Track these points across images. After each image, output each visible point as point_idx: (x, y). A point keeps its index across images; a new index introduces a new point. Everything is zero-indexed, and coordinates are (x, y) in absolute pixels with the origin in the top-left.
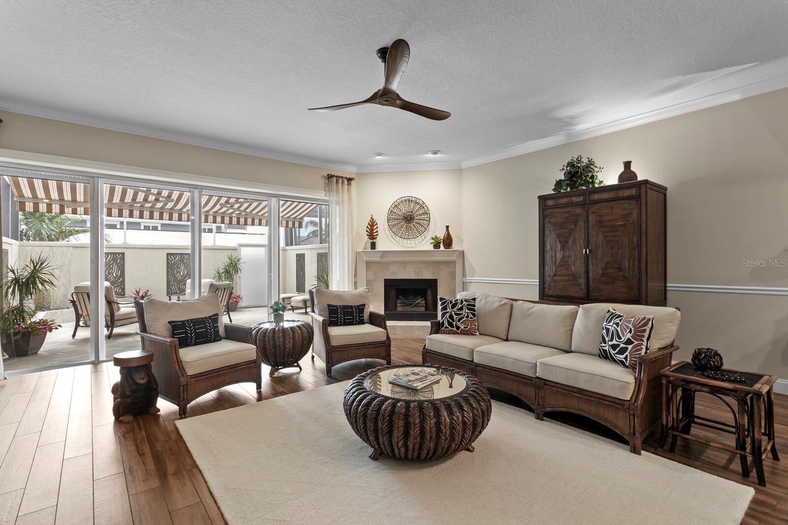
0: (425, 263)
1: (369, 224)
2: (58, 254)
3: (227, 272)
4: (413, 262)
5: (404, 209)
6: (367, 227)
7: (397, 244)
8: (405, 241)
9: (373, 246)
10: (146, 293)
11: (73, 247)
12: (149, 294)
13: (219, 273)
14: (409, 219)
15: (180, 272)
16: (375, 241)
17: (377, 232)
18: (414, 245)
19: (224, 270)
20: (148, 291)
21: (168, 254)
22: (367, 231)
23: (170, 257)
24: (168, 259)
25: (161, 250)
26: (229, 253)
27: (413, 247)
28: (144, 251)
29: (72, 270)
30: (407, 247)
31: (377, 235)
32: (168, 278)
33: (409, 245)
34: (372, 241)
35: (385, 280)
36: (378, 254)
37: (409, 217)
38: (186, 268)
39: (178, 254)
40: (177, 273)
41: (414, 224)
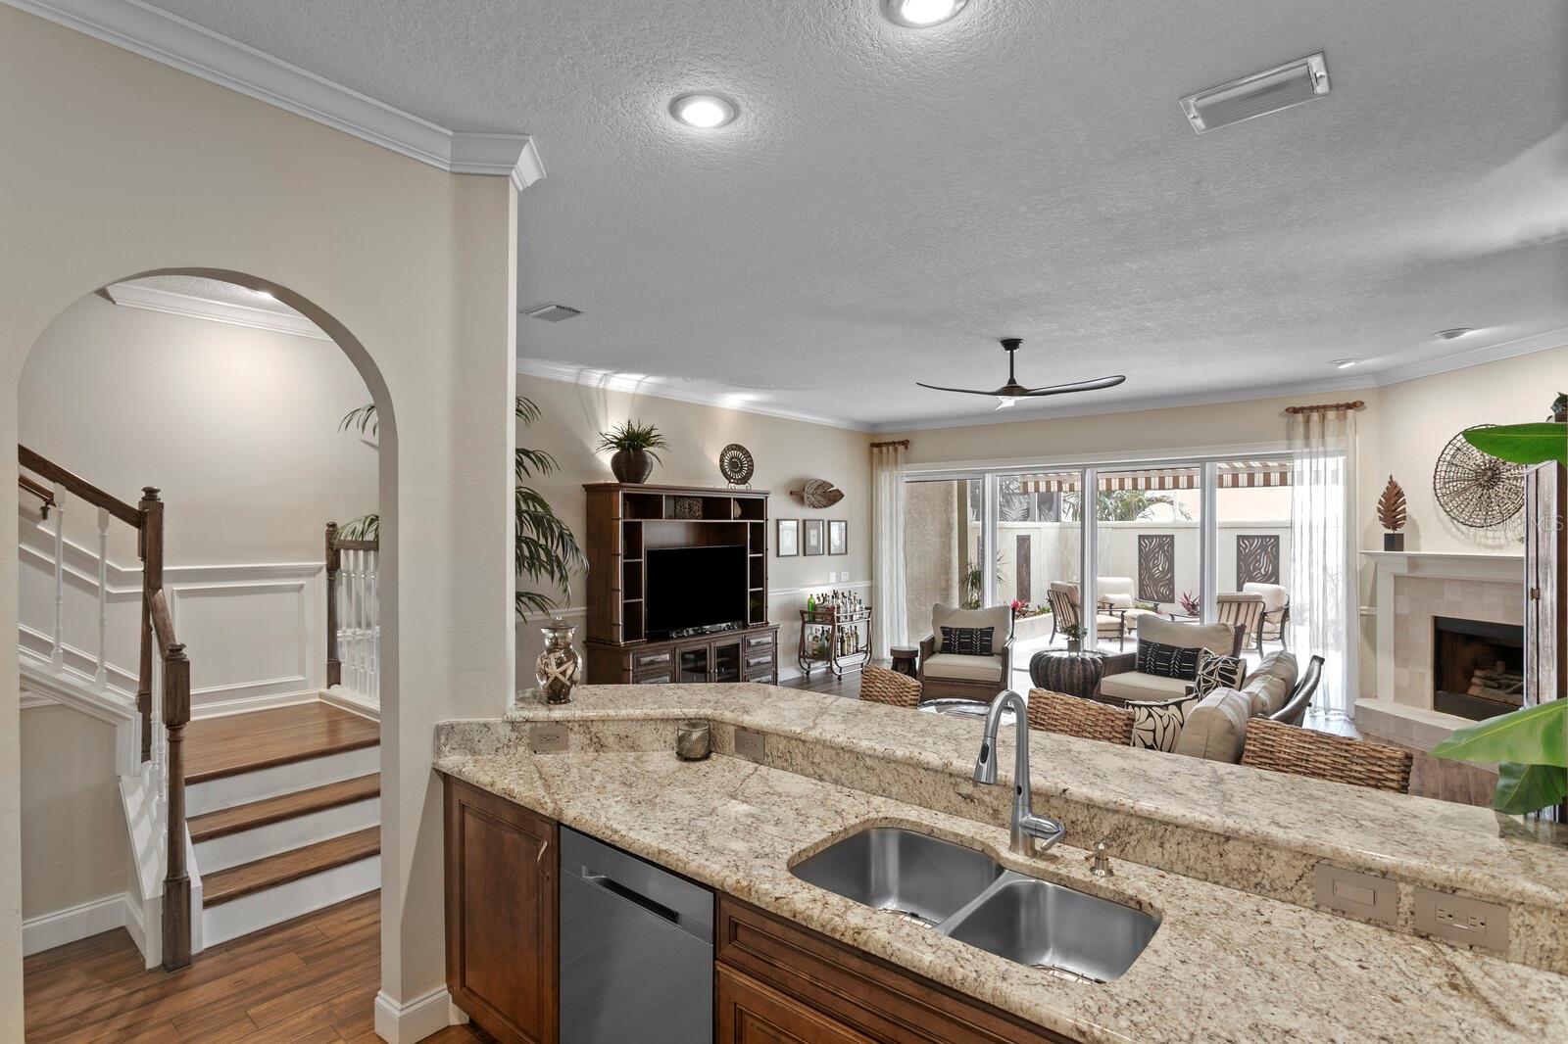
1: (1380, 502)
5: (1478, 454)
7: (1463, 537)
8: (1481, 532)
14: (1489, 476)
15: (1260, 569)
16: (1399, 531)
17: (1404, 510)
18: (1503, 541)
21: (1239, 537)
22: (1379, 511)
23: (1242, 542)
24: (1239, 545)
25: (1228, 531)
30: (1481, 548)
31: (1404, 518)
33: (1490, 542)
34: (1391, 532)
35: (1434, 618)
36: (1414, 562)
37: (1490, 473)
38: (1271, 562)
39: (1256, 536)
40: (1255, 569)
41: (1500, 488)
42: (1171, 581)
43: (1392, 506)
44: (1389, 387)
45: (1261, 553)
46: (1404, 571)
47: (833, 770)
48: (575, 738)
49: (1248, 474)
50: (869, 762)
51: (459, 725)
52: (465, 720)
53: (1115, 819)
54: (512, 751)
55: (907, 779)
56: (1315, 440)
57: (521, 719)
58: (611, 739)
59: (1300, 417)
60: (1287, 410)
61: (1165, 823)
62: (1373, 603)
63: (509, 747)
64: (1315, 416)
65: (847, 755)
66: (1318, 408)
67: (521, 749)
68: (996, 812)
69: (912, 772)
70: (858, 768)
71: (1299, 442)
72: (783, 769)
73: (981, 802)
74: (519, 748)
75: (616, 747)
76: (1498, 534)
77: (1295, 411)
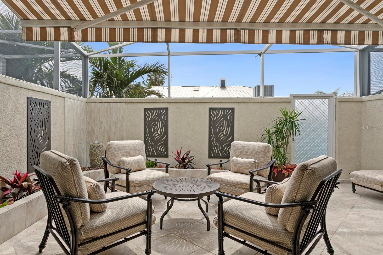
2: (113, 110)
3: (279, 131)
10: (187, 155)
11: (125, 103)
12: (189, 156)
13: (269, 133)
15: (223, 131)
19: (276, 130)
20: (189, 152)
21: (210, 109)
23: (213, 112)
24: (210, 115)
25: (203, 104)
26: (283, 106)
28: (187, 105)
29: (124, 126)
32: (210, 138)
38: (229, 126)
40: (220, 131)
42: (166, 141)
45: (223, 120)
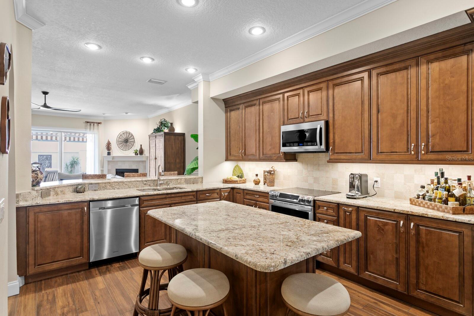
0: (133, 161)
1: (107, 144)
3: (72, 164)
4: (128, 161)
5: (124, 137)
6: (106, 145)
7: (122, 152)
8: (125, 151)
9: (109, 154)
13: (67, 165)
14: (126, 141)
16: (110, 151)
17: (111, 147)
18: (128, 153)
19: (70, 164)
21: (39, 155)
22: (106, 147)
23: (40, 157)
27: (128, 154)
30: (126, 154)
31: (111, 149)
33: (126, 153)
34: (108, 151)
35: (116, 169)
36: (113, 157)
37: (126, 140)
38: (49, 163)
39: (44, 155)
41: (128, 144)
43: (109, 146)
44: (107, 120)
45: (46, 160)
46: (111, 159)
47: (117, 187)
48: (52, 193)
49: (51, 136)
50: (126, 183)
51: (22, 193)
52: (24, 192)
53: (166, 181)
54: (37, 199)
55: (134, 184)
56: (92, 130)
57: (40, 189)
58: (60, 192)
59: (89, 124)
60: (86, 122)
61: (172, 179)
62: (103, 167)
63: (36, 198)
64: (92, 124)
65: (121, 183)
66: (92, 122)
67: (39, 198)
68: (150, 185)
69: (135, 183)
70: (123, 185)
71: (88, 130)
72: (104, 190)
73: (147, 184)
74: (38, 198)
75: (61, 194)
76: (128, 152)
77: (88, 122)
